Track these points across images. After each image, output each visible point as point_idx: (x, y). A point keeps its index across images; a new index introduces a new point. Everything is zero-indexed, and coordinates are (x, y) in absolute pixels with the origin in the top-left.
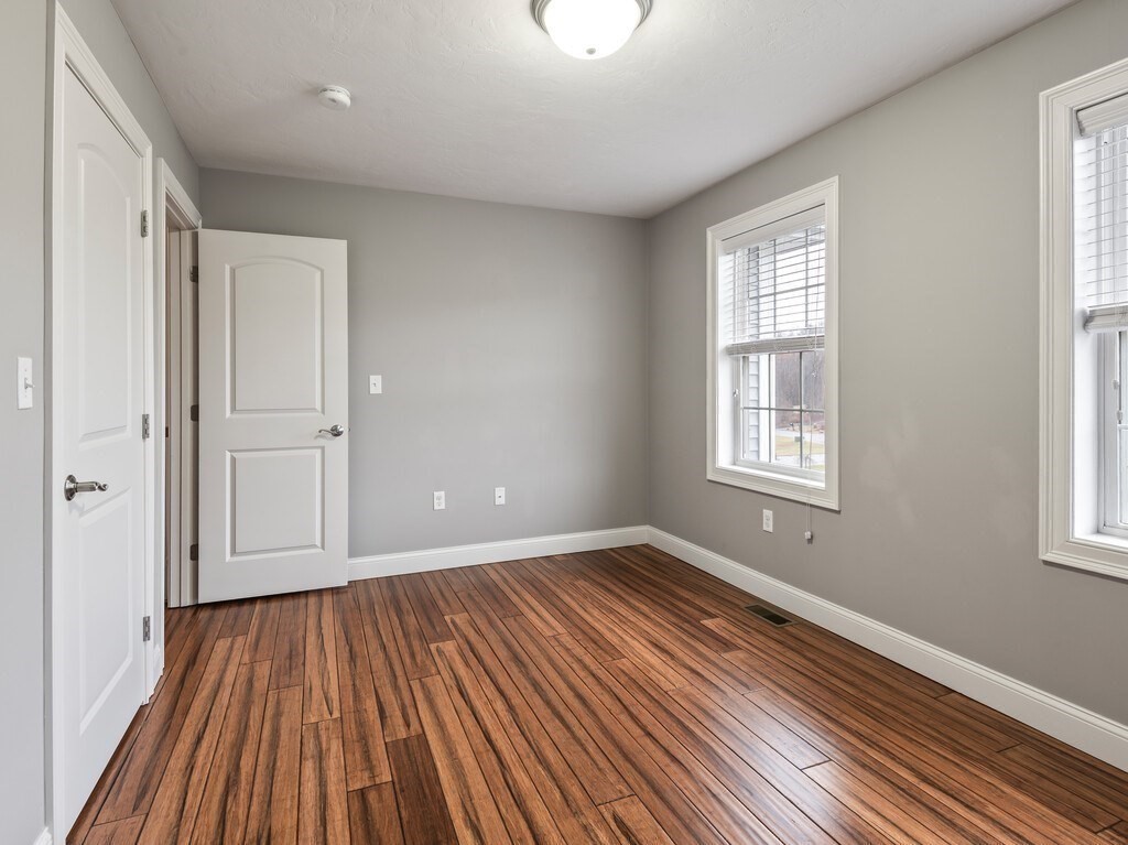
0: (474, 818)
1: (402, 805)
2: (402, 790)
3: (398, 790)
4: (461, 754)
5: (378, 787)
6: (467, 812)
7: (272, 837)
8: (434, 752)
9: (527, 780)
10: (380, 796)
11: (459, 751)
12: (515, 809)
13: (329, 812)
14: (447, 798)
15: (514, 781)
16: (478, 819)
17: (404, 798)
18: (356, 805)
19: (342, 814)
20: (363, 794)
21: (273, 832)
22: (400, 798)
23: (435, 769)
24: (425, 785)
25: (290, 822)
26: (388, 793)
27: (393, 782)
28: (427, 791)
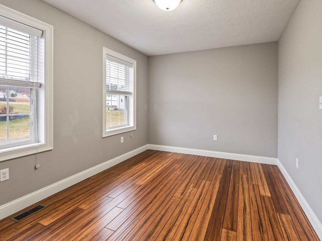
0: (207, 209)
1: (222, 220)
2: (221, 223)
3: (222, 224)
4: (199, 225)
5: (227, 229)
6: (208, 210)
7: (259, 230)
8: (206, 231)
9: (189, 209)
10: (227, 226)
11: (198, 226)
12: (197, 206)
13: (243, 229)
14: (210, 215)
15: (192, 211)
16: (207, 208)
17: (221, 221)
18: (235, 227)
19: (239, 227)
20: (232, 229)
21: (259, 231)
22: (222, 222)
23: (209, 224)
24: (214, 222)
25: (254, 232)
26: (225, 225)
27: (222, 228)
28: (214, 220)
